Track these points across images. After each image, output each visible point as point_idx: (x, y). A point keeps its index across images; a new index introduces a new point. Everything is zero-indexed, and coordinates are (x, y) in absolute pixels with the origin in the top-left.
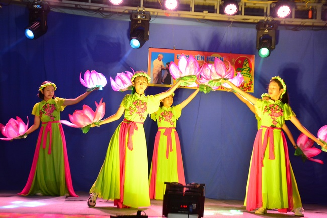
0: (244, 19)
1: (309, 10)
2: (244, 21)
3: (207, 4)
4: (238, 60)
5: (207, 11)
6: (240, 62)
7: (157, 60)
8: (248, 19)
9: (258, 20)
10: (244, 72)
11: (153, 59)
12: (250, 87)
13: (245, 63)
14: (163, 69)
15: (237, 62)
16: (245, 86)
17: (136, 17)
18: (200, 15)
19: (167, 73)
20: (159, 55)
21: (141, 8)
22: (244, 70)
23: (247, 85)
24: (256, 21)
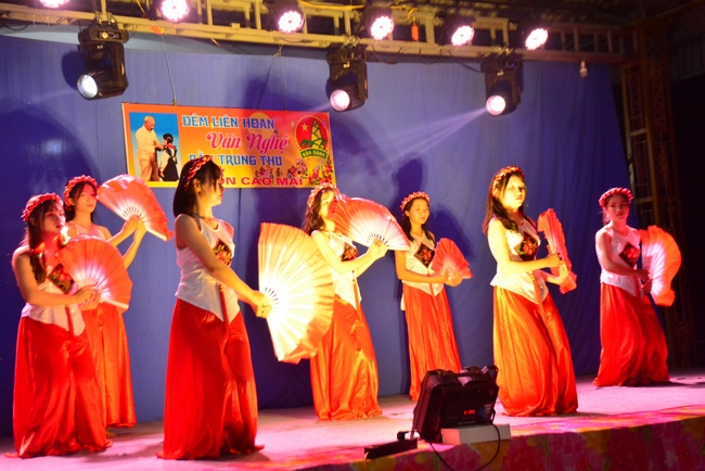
0: (303, 41)
1: (412, 25)
2: (302, 44)
3: (231, 9)
4: (302, 123)
5: (238, 25)
6: (305, 127)
7: (143, 129)
8: (308, 42)
9: (328, 44)
10: (314, 147)
11: (135, 126)
12: (330, 177)
13: (314, 129)
14: (158, 149)
15: (299, 129)
16: (321, 175)
17: (98, 36)
18: (221, 32)
19: (168, 156)
20: (146, 118)
21: (104, 17)
22: (313, 143)
23: (323, 173)
24: (324, 46)
